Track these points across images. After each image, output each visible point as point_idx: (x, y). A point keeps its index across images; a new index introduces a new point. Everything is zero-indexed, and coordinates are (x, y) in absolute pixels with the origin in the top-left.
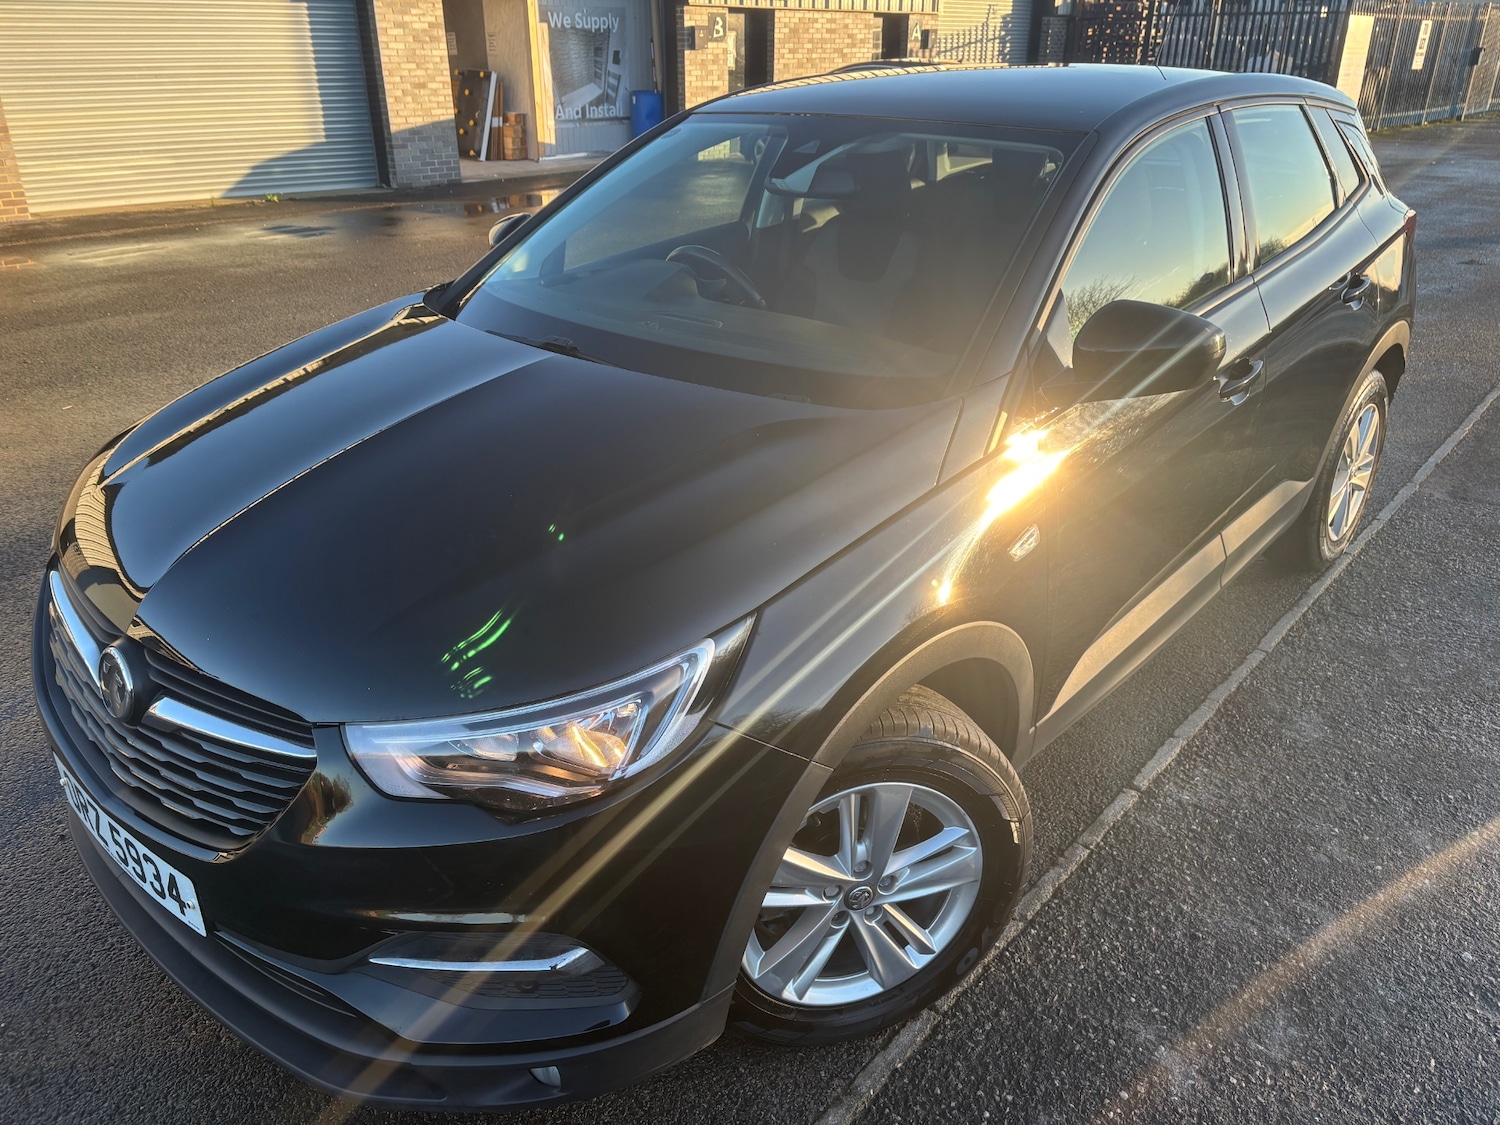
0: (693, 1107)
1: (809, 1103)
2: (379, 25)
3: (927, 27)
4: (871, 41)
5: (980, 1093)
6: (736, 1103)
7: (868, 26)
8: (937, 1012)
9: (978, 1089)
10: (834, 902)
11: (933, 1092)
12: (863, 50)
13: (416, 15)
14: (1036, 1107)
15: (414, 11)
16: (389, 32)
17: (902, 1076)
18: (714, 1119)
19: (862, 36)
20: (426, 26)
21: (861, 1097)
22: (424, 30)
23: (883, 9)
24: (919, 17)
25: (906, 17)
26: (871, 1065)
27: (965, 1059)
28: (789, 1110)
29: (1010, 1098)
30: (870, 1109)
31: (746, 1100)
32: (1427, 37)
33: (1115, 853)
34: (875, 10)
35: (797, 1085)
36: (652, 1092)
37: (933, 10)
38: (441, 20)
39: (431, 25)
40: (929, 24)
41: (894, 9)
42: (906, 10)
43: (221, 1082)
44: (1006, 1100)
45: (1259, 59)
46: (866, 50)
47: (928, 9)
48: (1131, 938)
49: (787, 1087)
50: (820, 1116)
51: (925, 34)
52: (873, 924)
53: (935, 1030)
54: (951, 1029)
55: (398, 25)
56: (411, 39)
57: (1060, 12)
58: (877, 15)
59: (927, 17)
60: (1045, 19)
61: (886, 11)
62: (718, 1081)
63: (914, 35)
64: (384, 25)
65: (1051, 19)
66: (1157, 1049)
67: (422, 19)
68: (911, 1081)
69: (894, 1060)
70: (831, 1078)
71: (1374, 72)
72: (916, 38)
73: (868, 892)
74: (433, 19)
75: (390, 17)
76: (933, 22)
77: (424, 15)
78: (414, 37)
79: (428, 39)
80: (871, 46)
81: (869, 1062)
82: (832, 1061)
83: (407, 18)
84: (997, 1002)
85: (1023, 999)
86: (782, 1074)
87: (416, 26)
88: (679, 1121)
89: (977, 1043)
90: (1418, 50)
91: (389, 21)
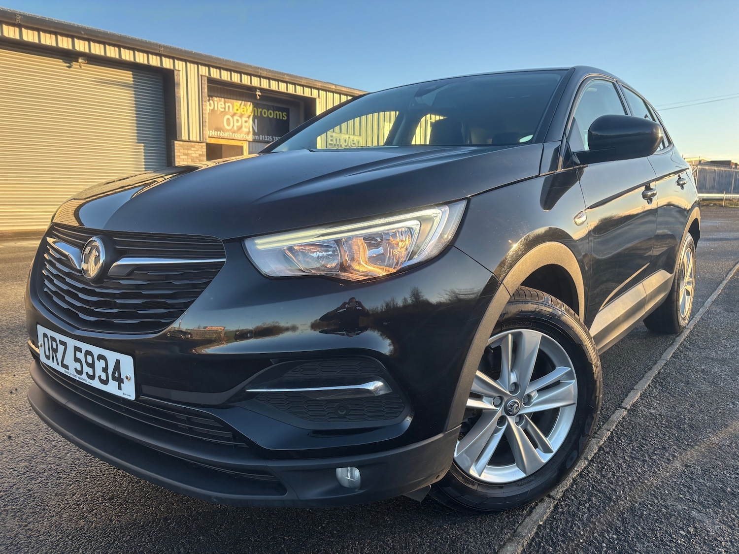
0: (420, 545)
1: (493, 541)
2: (176, 154)
5: (595, 535)
6: (447, 542)
8: (554, 499)
9: (594, 533)
10: (498, 408)
11: (567, 535)
13: (193, 151)
14: (633, 540)
15: (193, 149)
16: (181, 157)
17: (545, 528)
18: (435, 550)
20: (198, 155)
21: (524, 538)
22: (196, 157)
26: (524, 523)
27: (580, 520)
28: (481, 544)
29: (615, 537)
30: (531, 544)
31: (453, 541)
33: (625, 433)
35: (481, 533)
36: (392, 538)
38: (205, 153)
39: (200, 155)
43: (115, 541)
44: (613, 538)
48: (651, 467)
49: (476, 534)
50: (501, 547)
52: (519, 427)
53: (556, 507)
54: (566, 506)
55: (185, 154)
56: (190, 160)
62: (432, 533)
64: (179, 154)
66: (691, 512)
67: (196, 152)
68: (551, 530)
69: (537, 520)
70: (502, 529)
73: (517, 403)
74: (201, 153)
75: (182, 151)
77: (197, 151)
78: (192, 160)
79: (198, 161)
81: (522, 522)
82: (500, 521)
83: (189, 152)
84: (588, 495)
85: (602, 493)
86: (471, 528)
87: (193, 155)
88: (414, 551)
89: (584, 513)
91: (181, 153)
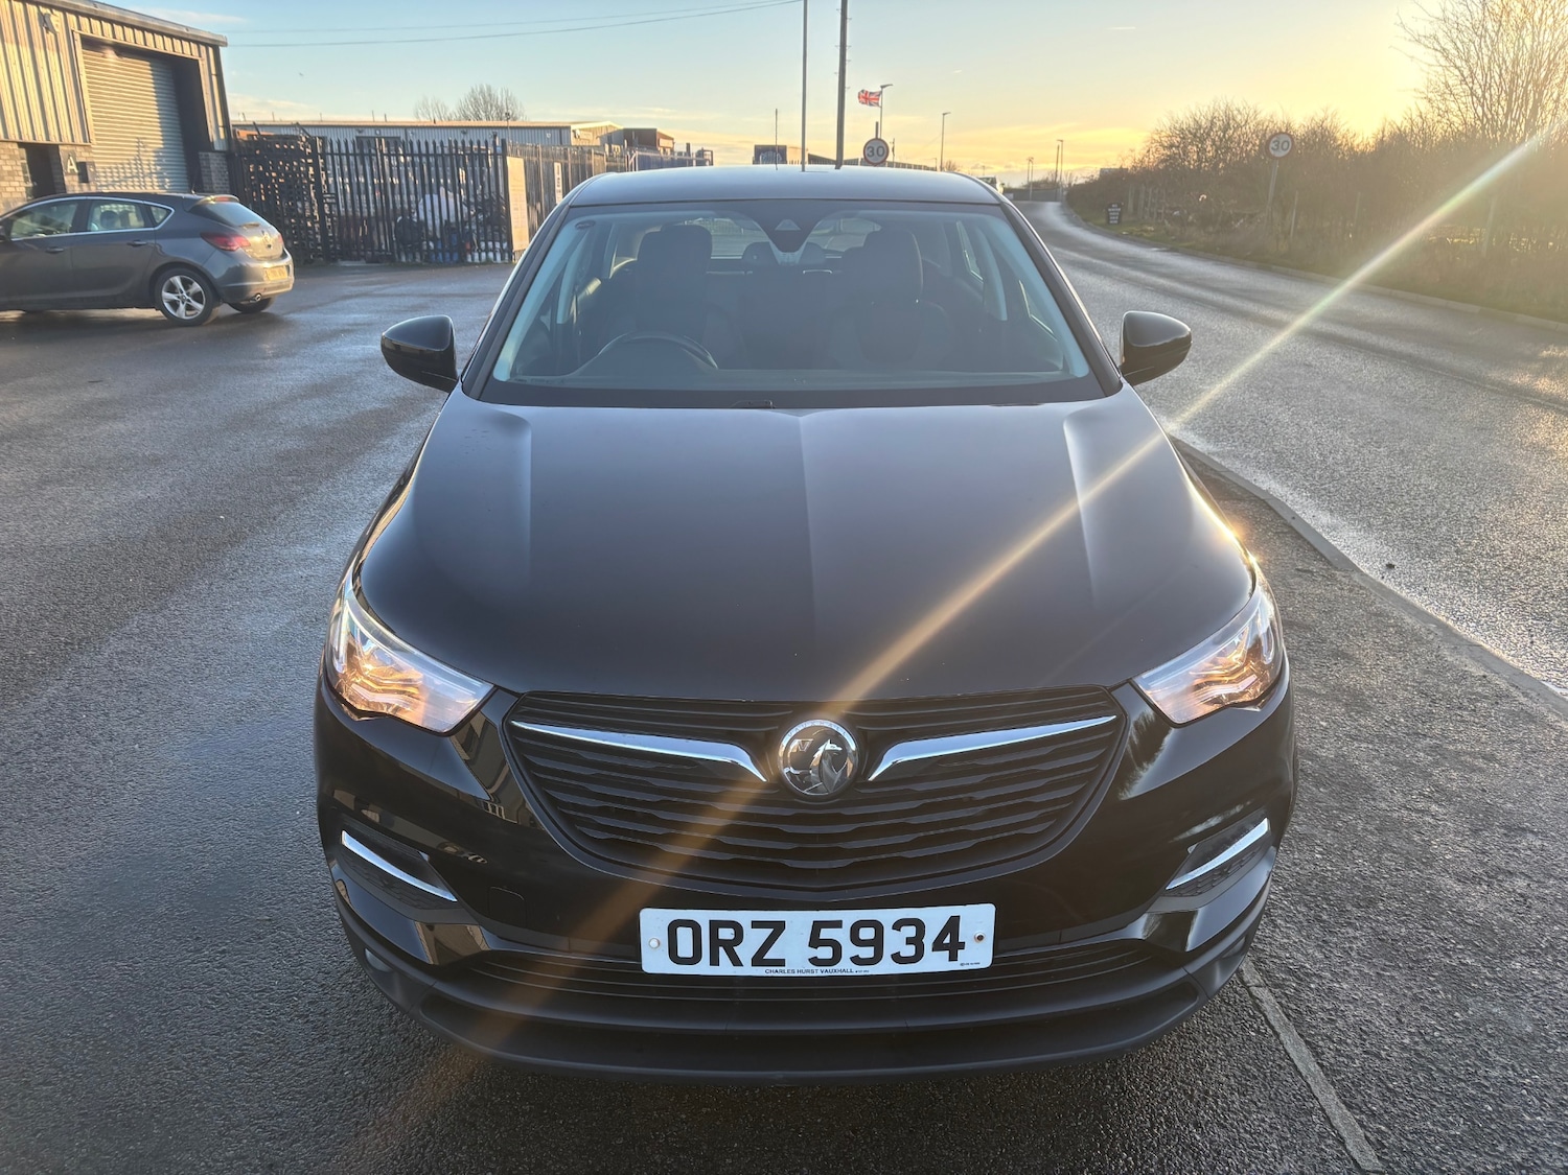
3: (83, 160)
4: (21, 173)
7: (12, 157)
12: (13, 184)
19: (9, 168)
23: (28, 138)
24: (70, 148)
25: (56, 147)
32: (560, 176)
34: (18, 139)
37: (85, 141)
40: (83, 156)
41: (41, 139)
42: (54, 140)
45: (435, 197)
46: (17, 184)
47: (79, 140)
51: (82, 166)
57: (217, 148)
58: (21, 145)
59: (78, 149)
60: (202, 154)
61: (31, 140)
63: (69, 167)
65: (210, 154)
71: (533, 205)
72: (72, 170)
76: (87, 154)
80: (22, 179)
90: (557, 188)
